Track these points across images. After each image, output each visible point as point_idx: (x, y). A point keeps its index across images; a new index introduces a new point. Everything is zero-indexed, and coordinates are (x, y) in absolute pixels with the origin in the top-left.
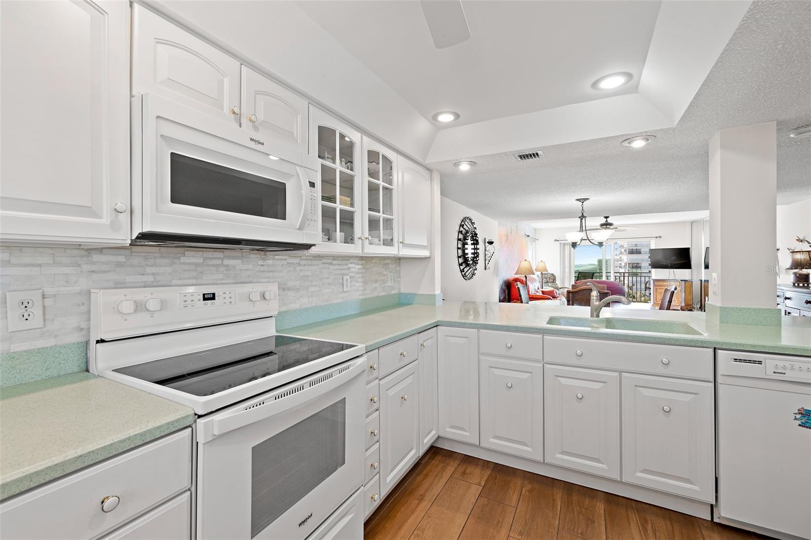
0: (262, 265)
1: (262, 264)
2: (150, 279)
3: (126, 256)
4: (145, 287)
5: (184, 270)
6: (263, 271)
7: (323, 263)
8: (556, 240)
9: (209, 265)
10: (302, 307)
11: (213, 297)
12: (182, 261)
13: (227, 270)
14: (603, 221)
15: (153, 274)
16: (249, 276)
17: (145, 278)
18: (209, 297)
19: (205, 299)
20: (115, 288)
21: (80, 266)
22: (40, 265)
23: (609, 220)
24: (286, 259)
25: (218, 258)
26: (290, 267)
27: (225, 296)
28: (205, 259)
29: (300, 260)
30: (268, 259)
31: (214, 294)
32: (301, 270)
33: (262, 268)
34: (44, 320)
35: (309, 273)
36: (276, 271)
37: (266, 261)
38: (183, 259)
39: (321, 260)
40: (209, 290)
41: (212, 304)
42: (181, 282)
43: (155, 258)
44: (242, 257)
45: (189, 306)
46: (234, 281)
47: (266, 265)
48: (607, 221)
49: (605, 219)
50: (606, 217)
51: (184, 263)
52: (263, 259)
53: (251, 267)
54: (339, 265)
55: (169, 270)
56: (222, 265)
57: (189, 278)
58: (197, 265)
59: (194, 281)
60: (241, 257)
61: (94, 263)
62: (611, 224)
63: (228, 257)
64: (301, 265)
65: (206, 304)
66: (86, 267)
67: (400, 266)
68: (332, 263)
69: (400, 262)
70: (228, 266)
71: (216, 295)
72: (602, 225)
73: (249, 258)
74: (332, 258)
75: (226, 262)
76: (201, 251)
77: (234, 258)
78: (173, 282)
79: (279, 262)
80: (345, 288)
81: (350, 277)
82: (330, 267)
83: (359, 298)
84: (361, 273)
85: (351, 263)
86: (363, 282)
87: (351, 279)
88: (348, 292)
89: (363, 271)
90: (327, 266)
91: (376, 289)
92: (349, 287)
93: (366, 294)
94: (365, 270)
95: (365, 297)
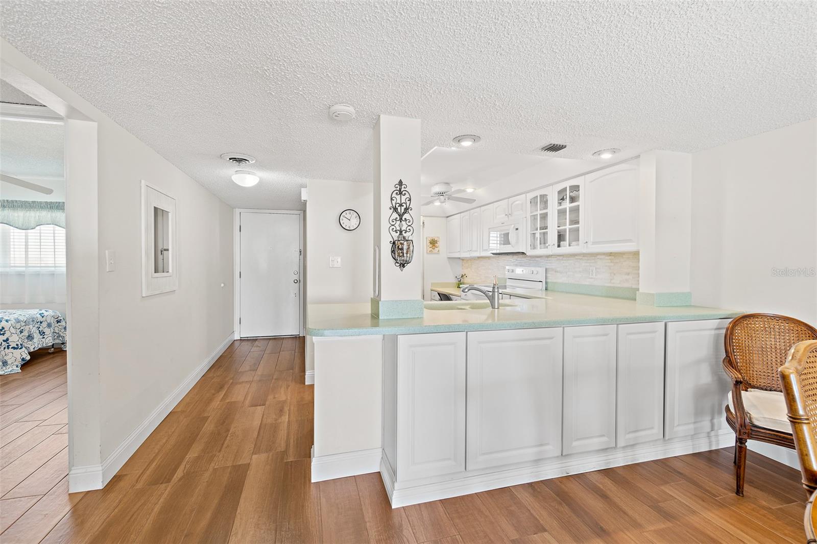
9: (532, 260)
10: (563, 282)
32: (563, 263)
35: (568, 264)
38: (526, 258)
80: (591, 276)
81: (596, 268)
82: (581, 261)
83: (606, 285)
84: (609, 266)
85: (598, 259)
86: (611, 273)
87: (597, 270)
88: (594, 278)
89: (611, 264)
90: (579, 260)
91: (627, 280)
92: (594, 276)
93: (613, 283)
94: (613, 264)
95: (613, 285)
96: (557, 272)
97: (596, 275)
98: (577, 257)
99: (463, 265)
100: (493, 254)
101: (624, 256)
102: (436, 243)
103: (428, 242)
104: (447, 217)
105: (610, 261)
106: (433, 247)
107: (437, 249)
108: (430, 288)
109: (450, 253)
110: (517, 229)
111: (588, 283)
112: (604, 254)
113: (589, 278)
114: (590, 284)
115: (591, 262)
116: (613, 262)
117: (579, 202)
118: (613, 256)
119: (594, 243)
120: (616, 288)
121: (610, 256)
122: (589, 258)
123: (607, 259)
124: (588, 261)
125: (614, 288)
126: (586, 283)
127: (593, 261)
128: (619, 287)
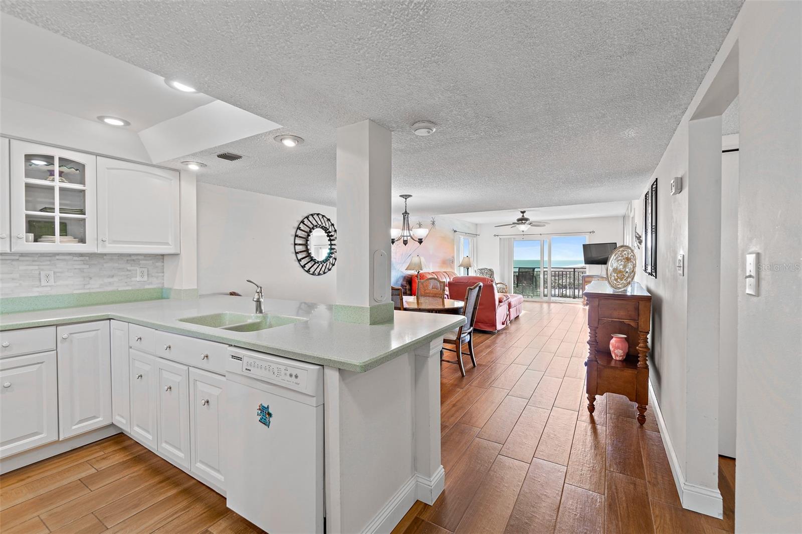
8: (495, 235)
14: (520, 216)
23: (526, 215)
39: (7, 256)
48: (523, 216)
49: (522, 214)
50: (523, 212)
54: (33, 261)
62: (527, 220)
67: (163, 262)
68: (18, 259)
69: (163, 258)
72: (519, 220)
80: (44, 283)
81: (54, 273)
82: (14, 263)
83: (75, 292)
84: (80, 269)
85: (58, 259)
86: (84, 277)
87: (58, 274)
88: (50, 286)
89: (84, 266)
90: (9, 262)
91: (110, 283)
92: (52, 282)
93: (89, 289)
94: (88, 266)
95: (88, 291)
97: (55, 282)
105: (82, 262)
113: (38, 287)
114: (41, 295)
115: (41, 264)
116: (88, 264)
117: (82, 185)
118: (87, 256)
119: (115, 242)
120: (94, 293)
121: (82, 256)
122: (36, 259)
123: (76, 260)
124: (34, 263)
125: (90, 294)
126: (31, 295)
127: (49, 263)
128: (99, 292)
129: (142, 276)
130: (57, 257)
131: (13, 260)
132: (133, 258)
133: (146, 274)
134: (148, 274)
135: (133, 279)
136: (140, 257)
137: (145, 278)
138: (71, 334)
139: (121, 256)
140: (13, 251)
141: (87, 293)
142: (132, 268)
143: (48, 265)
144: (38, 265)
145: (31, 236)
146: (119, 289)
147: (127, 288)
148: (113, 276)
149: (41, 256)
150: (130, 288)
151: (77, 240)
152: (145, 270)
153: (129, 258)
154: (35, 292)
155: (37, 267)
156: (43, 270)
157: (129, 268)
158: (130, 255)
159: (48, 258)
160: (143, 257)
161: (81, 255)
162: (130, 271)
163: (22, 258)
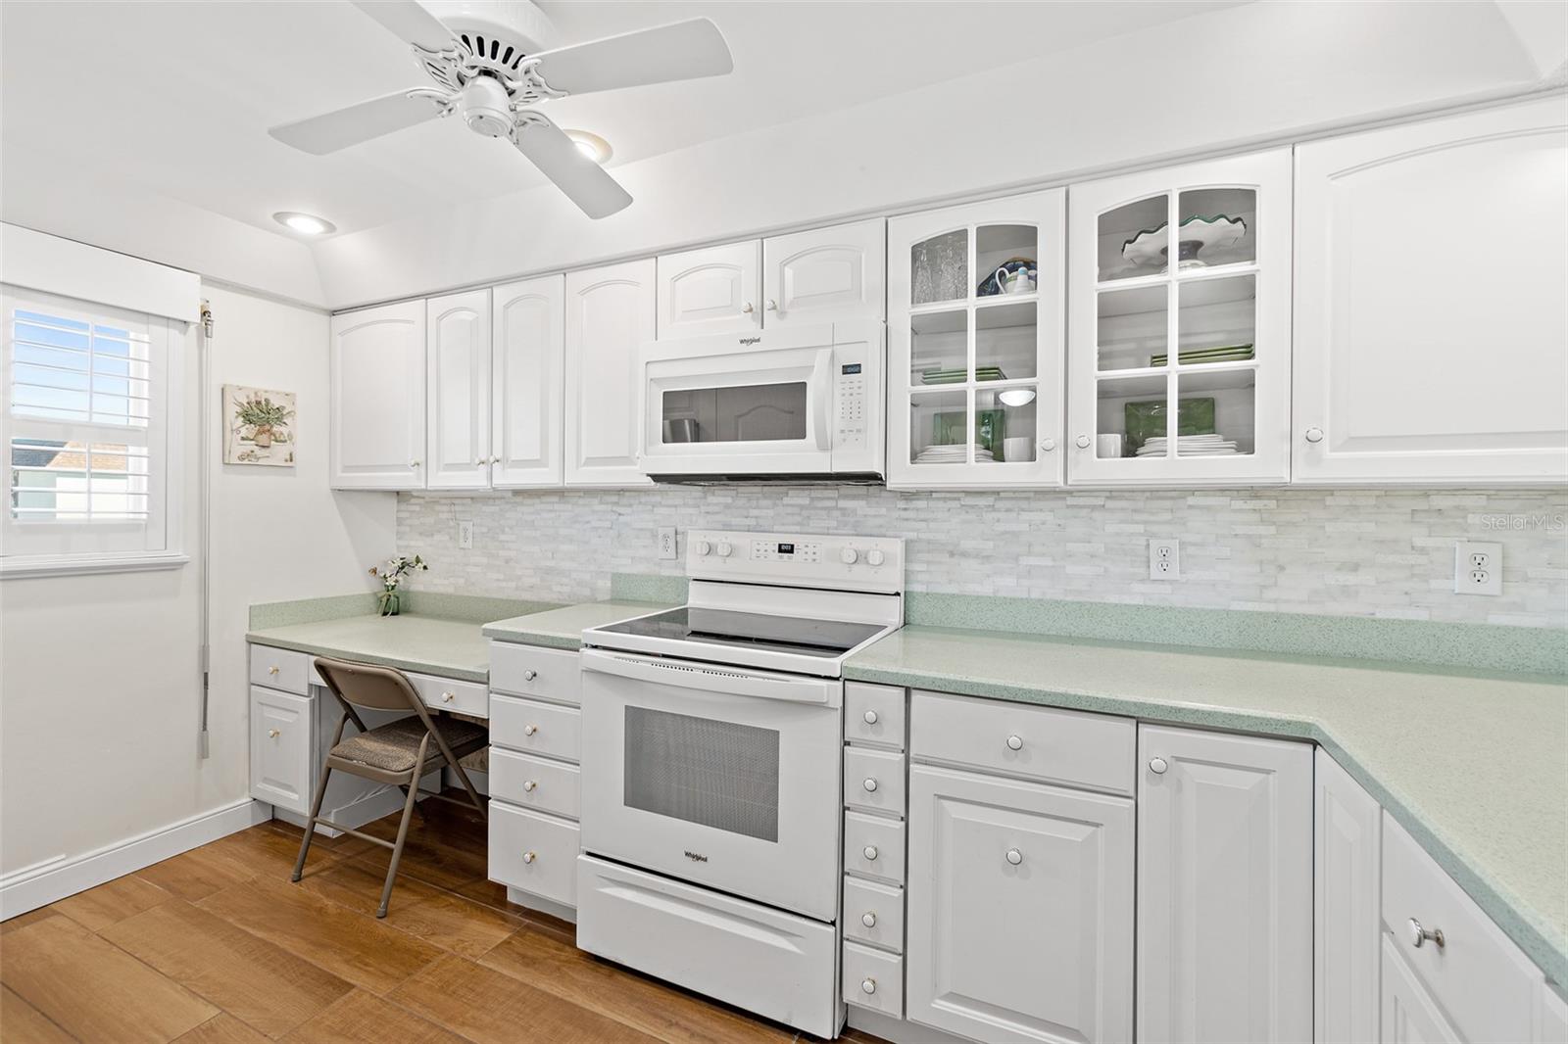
0: (905, 509)
1: (904, 507)
2: (752, 522)
3: (732, 497)
4: (749, 531)
5: (788, 514)
6: (907, 520)
7: (1068, 507)
9: (816, 508)
10: (999, 595)
11: (791, 551)
12: (785, 502)
13: (844, 515)
15: (756, 517)
16: (881, 526)
17: (748, 522)
18: (786, 549)
19: (780, 551)
20: (723, 530)
21: (699, 507)
22: (676, 506)
24: (959, 499)
25: (831, 498)
26: (967, 512)
27: (806, 549)
28: (812, 499)
29: (996, 500)
30: (918, 499)
31: (792, 546)
32: (998, 521)
33: (904, 514)
34: (677, 553)
35: (1025, 527)
36: (935, 520)
37: (914, 502)
38: (786, 500)
39: (1065, 499)
40: (787, 540)
41: (789, 558)
42: (783, 528)
43: (758, 499)
44: (868, 496)
45: (762, 557)
46: (854, 532)
47: (913, 509)
51: (788, 505)
52: (906, 499)
53: (883, 511)
54: (1135, 511)
55: (771, 513)
56: (836, 508)
57: (793, 524)
58: (802, 507)
59: (798, 528)
60: (866, 497)
61: (709, 505)
63: (846, 497)
64: (999, 510)
65: (781, 557)
66: (703, 509)
68: (1104, 506)
70: (845, 509)
71: (795, 547)
73: (880, 497)
74: (1108, 494)
75: (842, 503)
76: (807, 489)
77: (854, 497)
78: (776, 528)
79: (941, 504)
80: (1156, 572)
81: (1182, 545)
82: (1096, 515)
83: (1235, 606)
84: (1249, 537)
85: (1190, 507)
86: (1261, 563)
87: (1191, 550)
88: (1171, 582)
89: (1262, 530)
90: (1084, 512)
91: (1346, 591)
92: (1174, 573)
93: (1275, 601)
94: (1272, 530)
95: (1272, 608)
96: (964, 555)
97: (1181, 572)
98: (1070, 501)
99: (400, 522)
100: (657, 478)
101: (1329, 501)
102: (280, 420)
103: (232, 410)
104: (334, 313)
105: (1256, 517)
106: (263, 439)
107: (279, 452)
108: (244, 630)
109: (347, 468)
110: (851, 369)
111: (1138, 601)
112: (1223, 490)
113: (1142, 581)
114: (1149, 603)
115: (1152, 518)
116: (1274, 523)
117: (1249, 262)
118: (1270, 498)
119: (1355, 442)
120: (1292, 617)
121: (1257, 497)
122: (1140, 505)
123: (1241, 511)
124: (1137, 517)
125: (1278, 618)
126: (1127, 600)
127: (1168, 516)
128: (1306, 617)
129: (1478, 574)
130: (1191, 500)
131: (1093, 508)
132: (1438, 502)
133: (1493, 565)
134: (1505, 570)
135: (1434, 584)
136: (1468, 501)
137: (1492, 584)
138: (1179, 759)
139: (1386, 494)
140: (1069, 482)
141: (1265, 615)
142: (1430, 542)
143: (1168, 522)
144: (1145, 522)
145: (1115, 441)
146: (1378, 616)
147: (1411, 614)
148: (1355, 568)
149: (1152, 499)
150: (1423, 615)
151: (1232, 444)
152: (1494, 554)
153: (1422, 504)
154: (1136, 595)
155: (1141, 528)
156: (1154, 535)
157: (1419, 542)
158: (1425, 491)
159: (1168, 504)
160: (1482, 501)
161: (1253, 492)
162: (1423, 551)
163: (1110, 504)
